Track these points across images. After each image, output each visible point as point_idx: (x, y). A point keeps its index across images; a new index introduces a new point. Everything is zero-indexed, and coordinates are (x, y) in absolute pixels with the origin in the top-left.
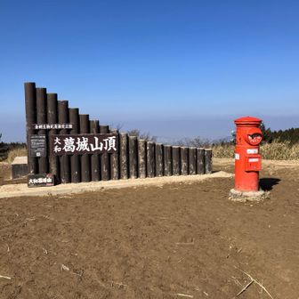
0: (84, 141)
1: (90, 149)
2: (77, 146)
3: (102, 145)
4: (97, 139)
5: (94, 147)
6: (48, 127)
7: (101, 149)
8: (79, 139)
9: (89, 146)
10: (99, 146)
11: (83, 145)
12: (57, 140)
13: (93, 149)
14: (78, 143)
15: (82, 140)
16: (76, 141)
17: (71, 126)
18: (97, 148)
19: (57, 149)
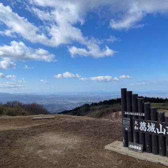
0: (152, 126)
1: (156, 131)
2: (147, 128)
3: (165, 130)
4: (161, 126)
5: (159, 131)
6: (131, 114)
7: (164, 133)
8: (149, 124)
9: (155, 129)
10: (163, 131)
11: (152, 128)
12: (136, 122)
13: (158, 132)
14: (149, 126)
15: (151, 125)
16: (147, 125)
17: (144, 115)
18: (161, 132)
19: (136, 128)
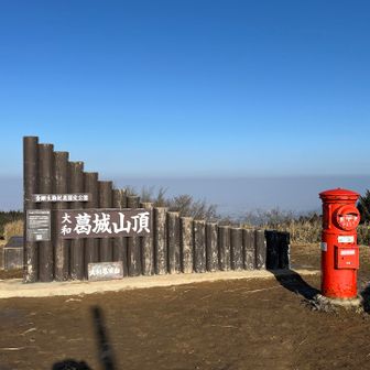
0: (105, 219)
1: (113, 230)
2: (93, 225)
3: (129, 224)
4: (122, 216)
5: (119, 227)
6: (54, 198)
7: (128, 230)
8: (97, 216)
9: (111, 226)
10: (125, 226)
11: (103, 224)
12: (66, 217)
13: (117, 231)
14: (95, 221)
15: (101, 217)
16: (93, 218)
17: (86, 198)
18: (122, 229)
19: (65, 230)
